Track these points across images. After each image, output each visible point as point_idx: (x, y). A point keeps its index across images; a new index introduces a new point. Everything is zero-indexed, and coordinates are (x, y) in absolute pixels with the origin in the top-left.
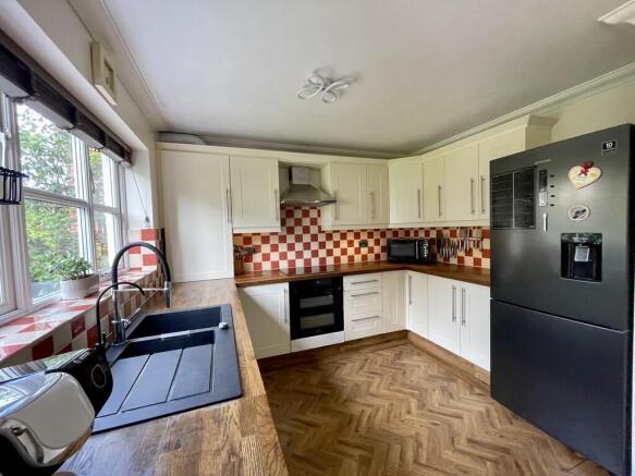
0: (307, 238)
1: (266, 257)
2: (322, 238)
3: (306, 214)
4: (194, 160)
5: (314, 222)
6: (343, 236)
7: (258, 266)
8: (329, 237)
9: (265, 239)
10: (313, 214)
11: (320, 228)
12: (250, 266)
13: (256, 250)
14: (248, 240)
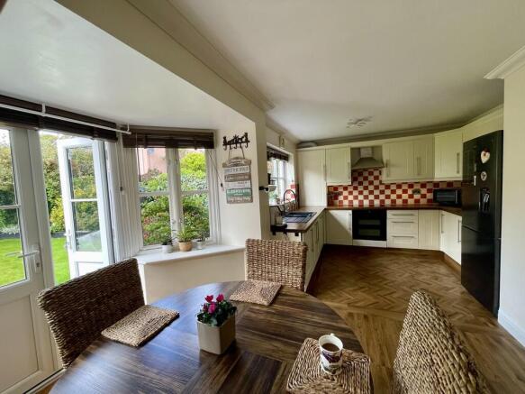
0: (371, 188)
1: (346, 198)
2: (382, 188)
3: (371, 174)
4: (313, 154)
5: (376, 178)
6: (399, 186)
7: (341, 202)
8: (388, 187)
9: (345, 188)
10: (376, 173)
11: (381, 182)
12: (337, 202)
13: (341, 194)
14: (336, 188)
